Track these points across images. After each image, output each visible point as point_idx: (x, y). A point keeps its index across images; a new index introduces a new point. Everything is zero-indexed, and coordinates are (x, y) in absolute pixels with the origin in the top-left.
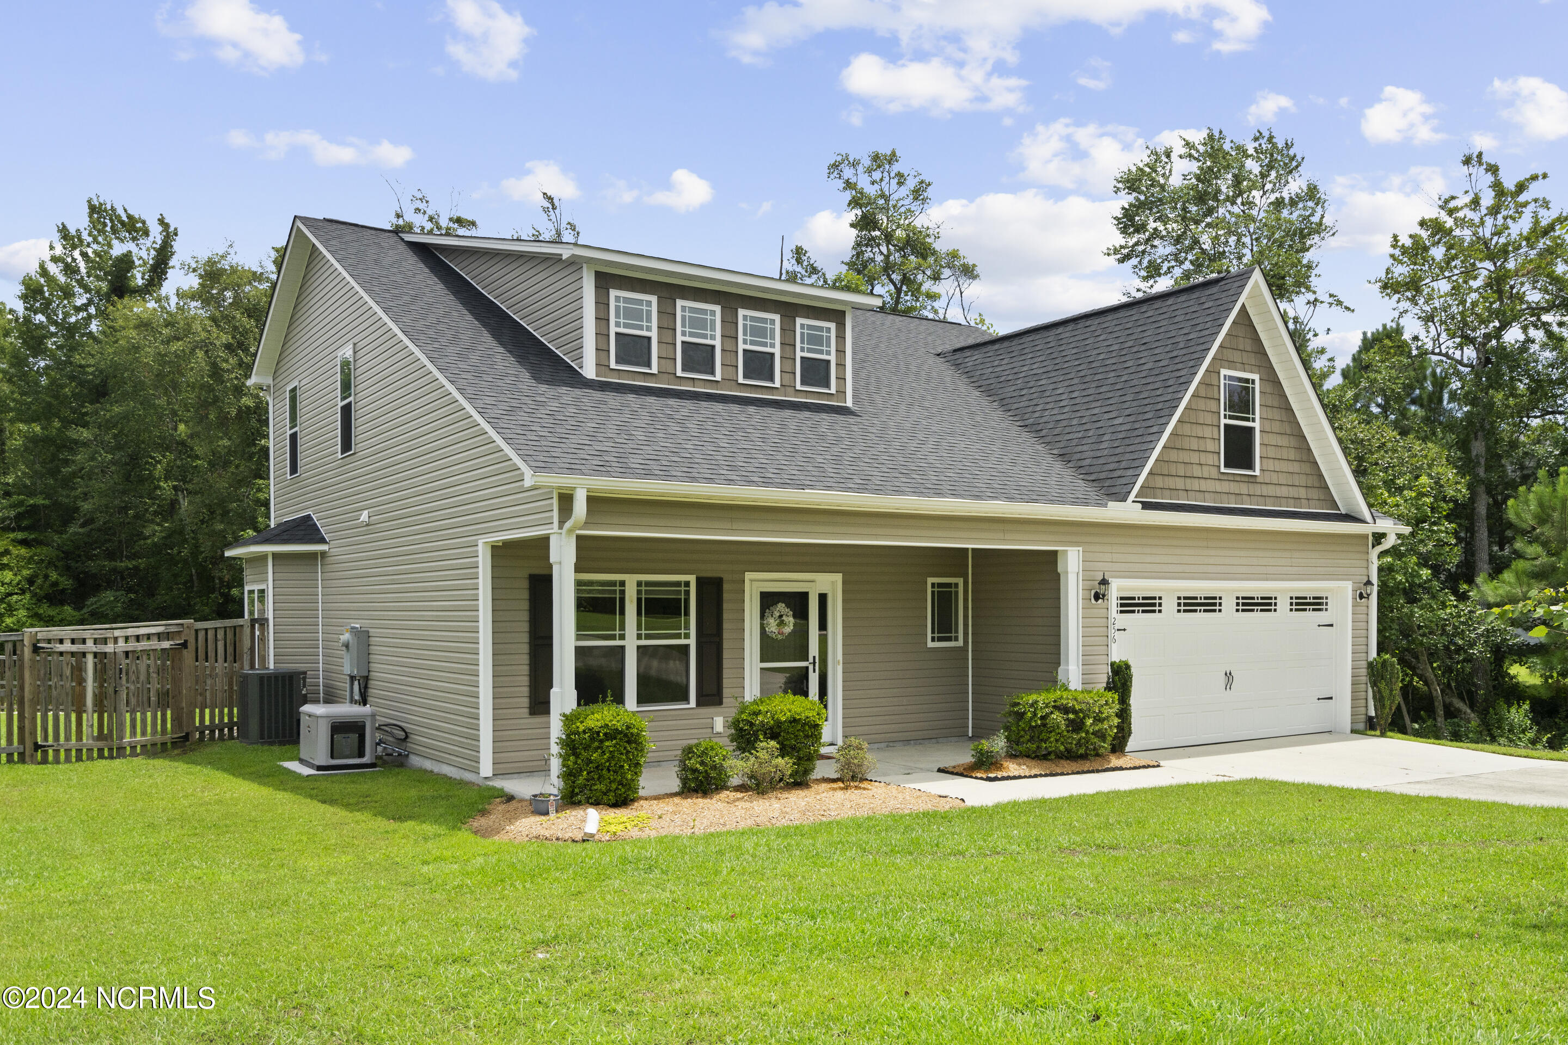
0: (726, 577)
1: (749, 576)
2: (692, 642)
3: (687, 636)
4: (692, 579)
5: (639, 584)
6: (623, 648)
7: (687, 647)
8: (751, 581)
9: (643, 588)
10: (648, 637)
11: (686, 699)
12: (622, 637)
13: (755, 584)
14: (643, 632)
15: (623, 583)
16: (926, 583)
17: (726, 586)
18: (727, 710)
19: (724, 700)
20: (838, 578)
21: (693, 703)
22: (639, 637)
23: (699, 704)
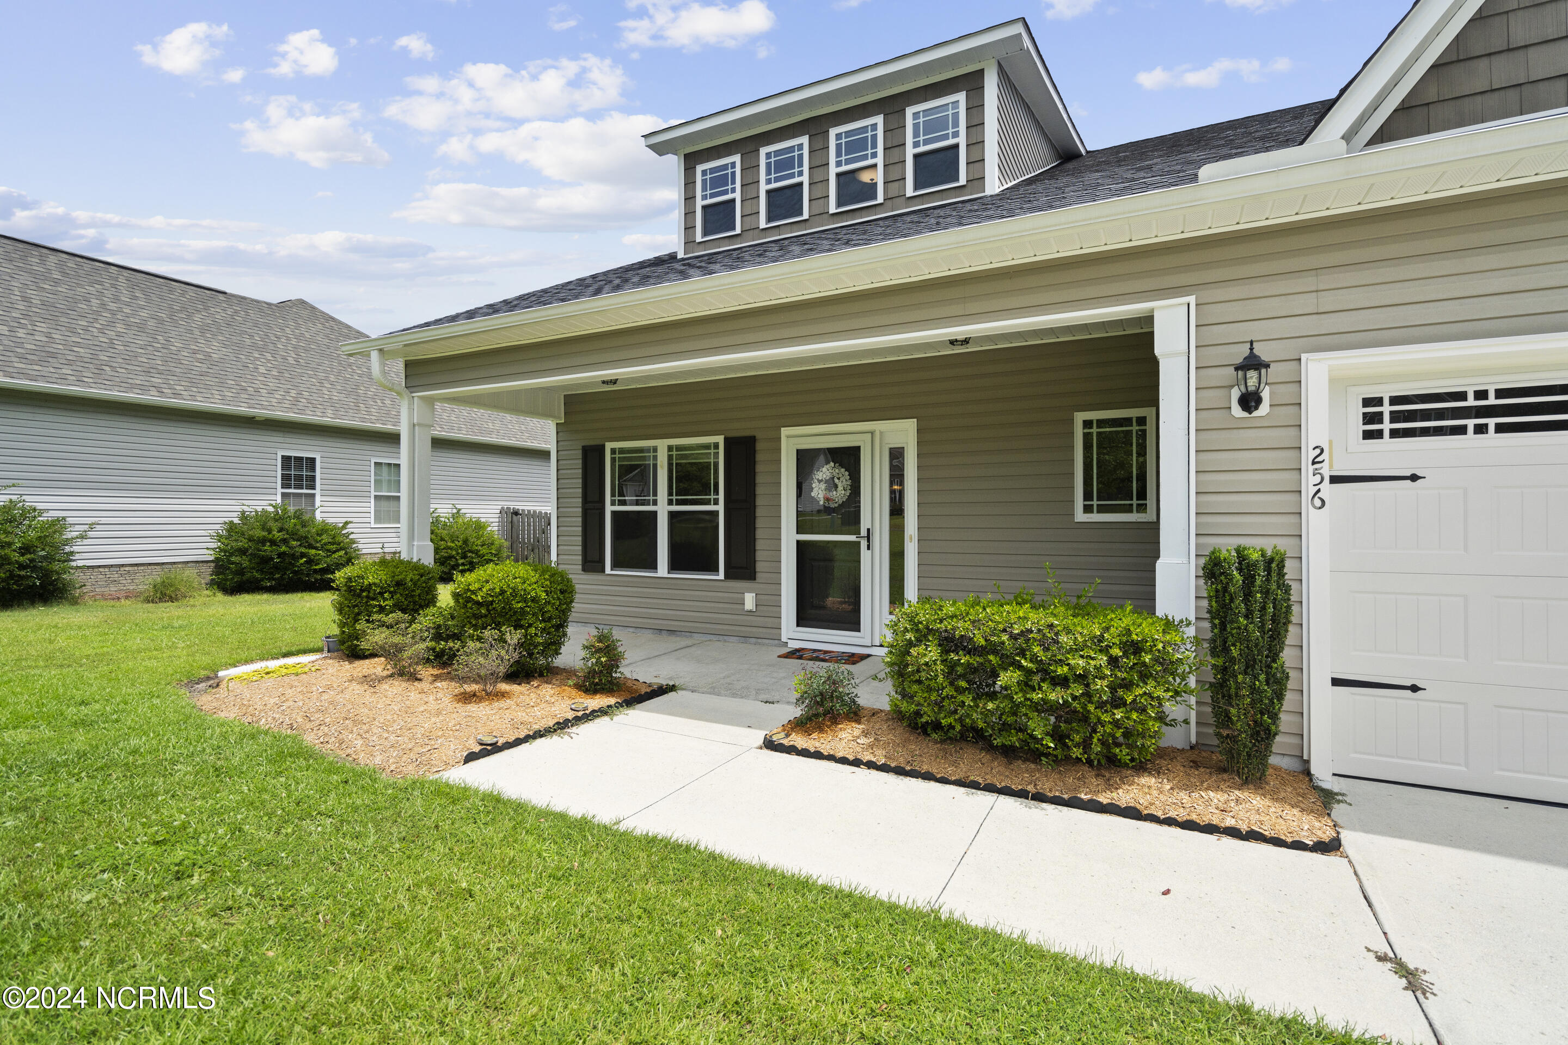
0: (759, 435)
1: (785, 432)
2: (720, 508)
3: (716, 502)
4: (720, 439)
5: (670, 448)
6: (655, 513)
7: (715, 513)
8: (788, 437)
9: (674, 453)
10: (679, 503)
11: (715, 569)
12: (655, 503)
13: (793, 440)
14: (674, 498)
15: (655, 449)
16: (1072, 421)
17: (759, 446)
18: (761, 586)
19: (758, 575)
20: (910, 426)
21: (721, 576)
22: (670, 502)
23: (728, 576)
